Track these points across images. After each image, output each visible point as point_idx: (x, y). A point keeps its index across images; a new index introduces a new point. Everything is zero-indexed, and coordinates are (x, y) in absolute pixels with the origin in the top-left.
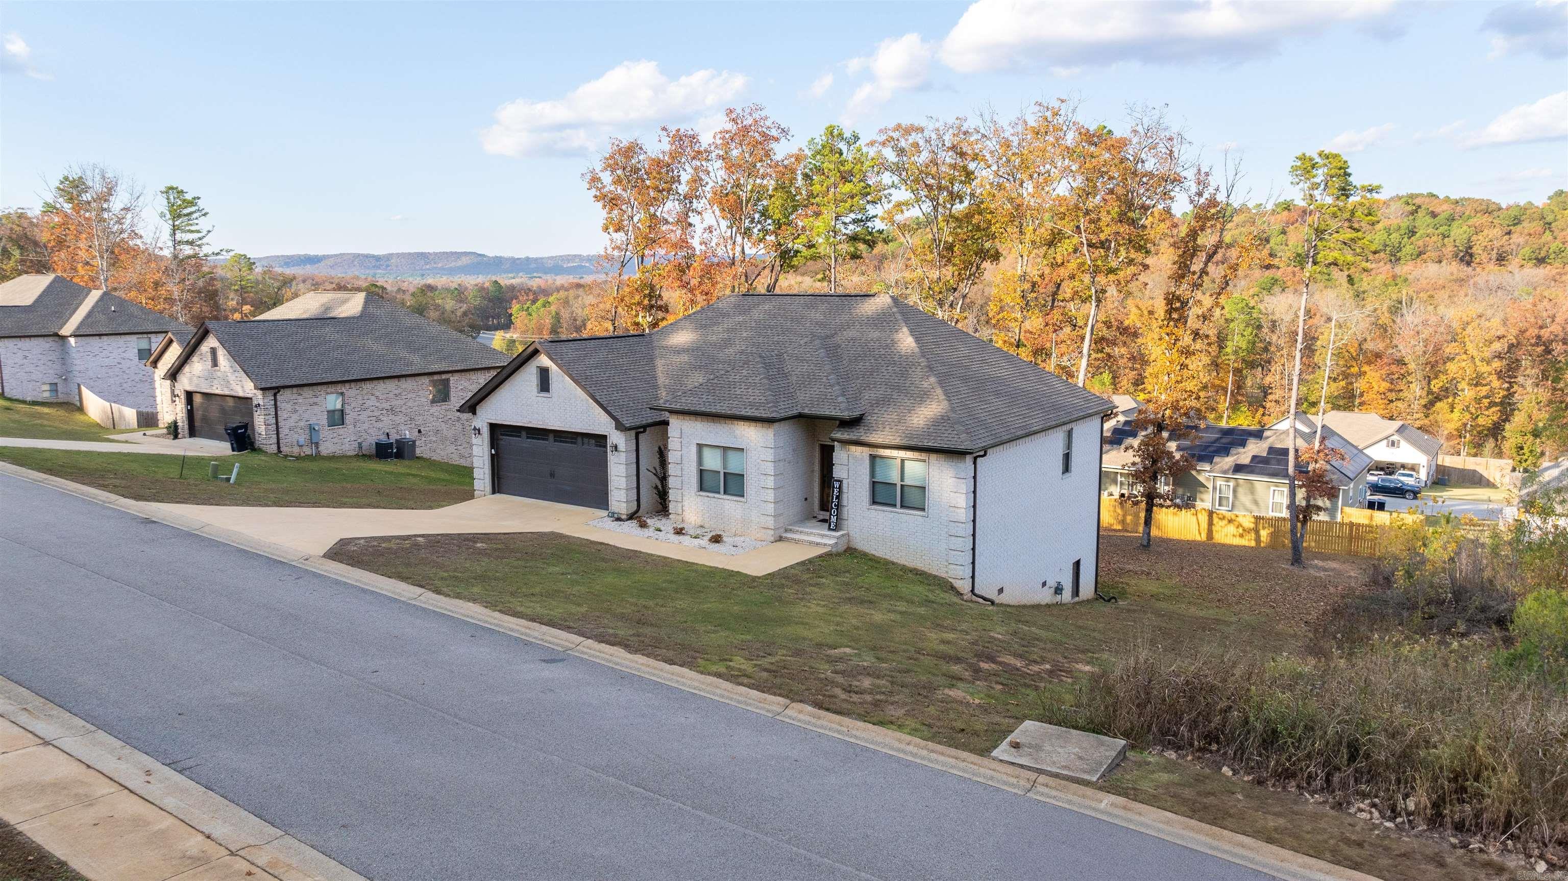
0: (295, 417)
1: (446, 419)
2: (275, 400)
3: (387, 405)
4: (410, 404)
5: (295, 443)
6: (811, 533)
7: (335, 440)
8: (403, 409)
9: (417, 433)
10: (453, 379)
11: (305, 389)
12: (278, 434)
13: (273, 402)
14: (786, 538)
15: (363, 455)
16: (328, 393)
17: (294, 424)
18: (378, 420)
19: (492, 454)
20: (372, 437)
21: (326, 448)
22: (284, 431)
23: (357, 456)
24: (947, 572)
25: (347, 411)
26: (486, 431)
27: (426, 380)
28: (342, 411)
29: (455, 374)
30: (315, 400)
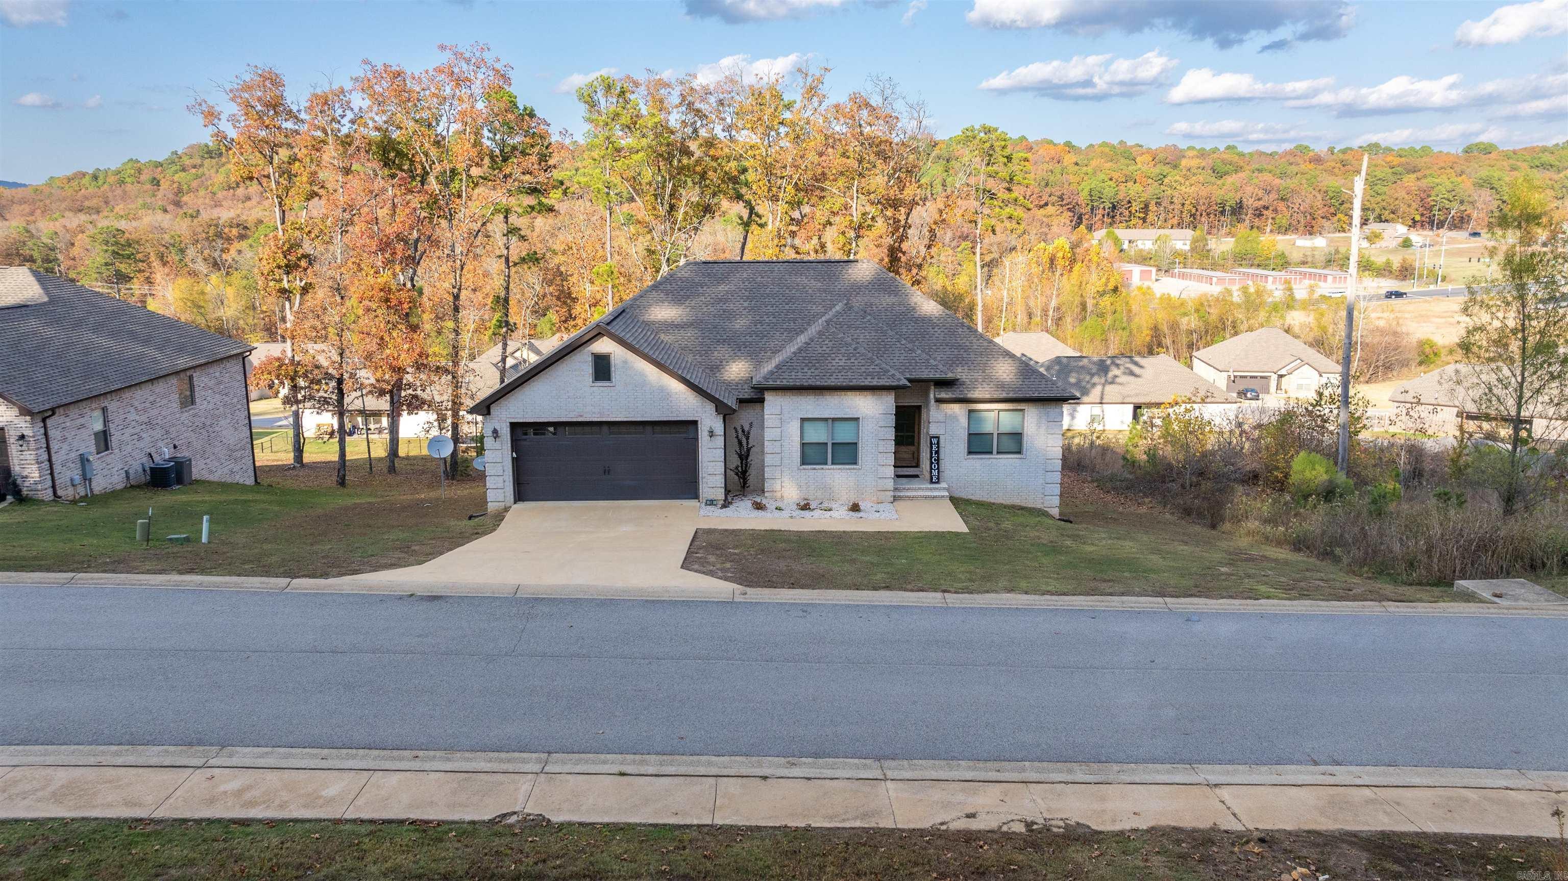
0: (65, 447)
1: (194, 427)
2: (45, 427)
3: (144, 418)
4: (164, 413)
5: (69, 483)
6: (920, 489)
7: (105, 472)
8: (159, 421)
9: (172, 450)
10: (196, 375)
11: (71, 407)
12: (52, 474)
13: (42, 431)
14: (899, 496)
15: (132, 486)
16: (92, 410)
17: (65, 457)
18: (140, 439)
19: (513, 458)
20: (137, 463)
21: (100, 484)
22: (57, 468)
23: (125, 487)
24: (1043, 503)
25: (112, 431)
26: (505, 432)
27: (174, 381)
28: (105, 432)
29: (197, 370)
30: (82, 421)
